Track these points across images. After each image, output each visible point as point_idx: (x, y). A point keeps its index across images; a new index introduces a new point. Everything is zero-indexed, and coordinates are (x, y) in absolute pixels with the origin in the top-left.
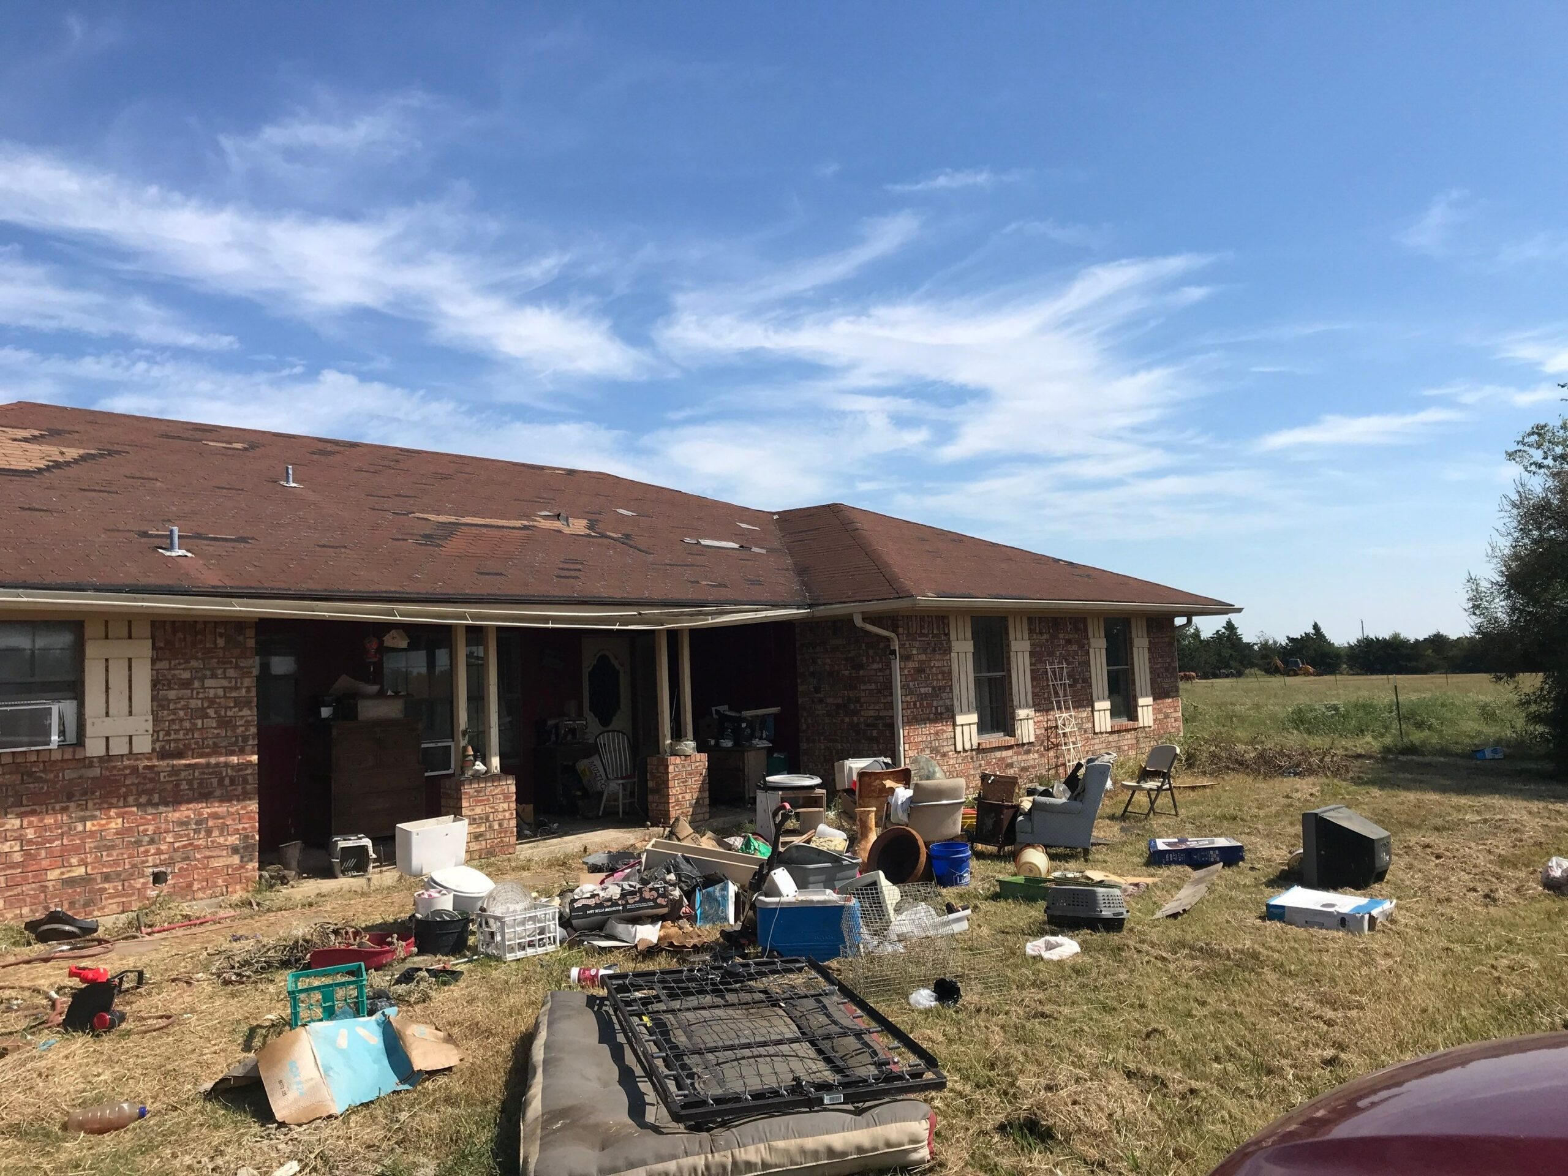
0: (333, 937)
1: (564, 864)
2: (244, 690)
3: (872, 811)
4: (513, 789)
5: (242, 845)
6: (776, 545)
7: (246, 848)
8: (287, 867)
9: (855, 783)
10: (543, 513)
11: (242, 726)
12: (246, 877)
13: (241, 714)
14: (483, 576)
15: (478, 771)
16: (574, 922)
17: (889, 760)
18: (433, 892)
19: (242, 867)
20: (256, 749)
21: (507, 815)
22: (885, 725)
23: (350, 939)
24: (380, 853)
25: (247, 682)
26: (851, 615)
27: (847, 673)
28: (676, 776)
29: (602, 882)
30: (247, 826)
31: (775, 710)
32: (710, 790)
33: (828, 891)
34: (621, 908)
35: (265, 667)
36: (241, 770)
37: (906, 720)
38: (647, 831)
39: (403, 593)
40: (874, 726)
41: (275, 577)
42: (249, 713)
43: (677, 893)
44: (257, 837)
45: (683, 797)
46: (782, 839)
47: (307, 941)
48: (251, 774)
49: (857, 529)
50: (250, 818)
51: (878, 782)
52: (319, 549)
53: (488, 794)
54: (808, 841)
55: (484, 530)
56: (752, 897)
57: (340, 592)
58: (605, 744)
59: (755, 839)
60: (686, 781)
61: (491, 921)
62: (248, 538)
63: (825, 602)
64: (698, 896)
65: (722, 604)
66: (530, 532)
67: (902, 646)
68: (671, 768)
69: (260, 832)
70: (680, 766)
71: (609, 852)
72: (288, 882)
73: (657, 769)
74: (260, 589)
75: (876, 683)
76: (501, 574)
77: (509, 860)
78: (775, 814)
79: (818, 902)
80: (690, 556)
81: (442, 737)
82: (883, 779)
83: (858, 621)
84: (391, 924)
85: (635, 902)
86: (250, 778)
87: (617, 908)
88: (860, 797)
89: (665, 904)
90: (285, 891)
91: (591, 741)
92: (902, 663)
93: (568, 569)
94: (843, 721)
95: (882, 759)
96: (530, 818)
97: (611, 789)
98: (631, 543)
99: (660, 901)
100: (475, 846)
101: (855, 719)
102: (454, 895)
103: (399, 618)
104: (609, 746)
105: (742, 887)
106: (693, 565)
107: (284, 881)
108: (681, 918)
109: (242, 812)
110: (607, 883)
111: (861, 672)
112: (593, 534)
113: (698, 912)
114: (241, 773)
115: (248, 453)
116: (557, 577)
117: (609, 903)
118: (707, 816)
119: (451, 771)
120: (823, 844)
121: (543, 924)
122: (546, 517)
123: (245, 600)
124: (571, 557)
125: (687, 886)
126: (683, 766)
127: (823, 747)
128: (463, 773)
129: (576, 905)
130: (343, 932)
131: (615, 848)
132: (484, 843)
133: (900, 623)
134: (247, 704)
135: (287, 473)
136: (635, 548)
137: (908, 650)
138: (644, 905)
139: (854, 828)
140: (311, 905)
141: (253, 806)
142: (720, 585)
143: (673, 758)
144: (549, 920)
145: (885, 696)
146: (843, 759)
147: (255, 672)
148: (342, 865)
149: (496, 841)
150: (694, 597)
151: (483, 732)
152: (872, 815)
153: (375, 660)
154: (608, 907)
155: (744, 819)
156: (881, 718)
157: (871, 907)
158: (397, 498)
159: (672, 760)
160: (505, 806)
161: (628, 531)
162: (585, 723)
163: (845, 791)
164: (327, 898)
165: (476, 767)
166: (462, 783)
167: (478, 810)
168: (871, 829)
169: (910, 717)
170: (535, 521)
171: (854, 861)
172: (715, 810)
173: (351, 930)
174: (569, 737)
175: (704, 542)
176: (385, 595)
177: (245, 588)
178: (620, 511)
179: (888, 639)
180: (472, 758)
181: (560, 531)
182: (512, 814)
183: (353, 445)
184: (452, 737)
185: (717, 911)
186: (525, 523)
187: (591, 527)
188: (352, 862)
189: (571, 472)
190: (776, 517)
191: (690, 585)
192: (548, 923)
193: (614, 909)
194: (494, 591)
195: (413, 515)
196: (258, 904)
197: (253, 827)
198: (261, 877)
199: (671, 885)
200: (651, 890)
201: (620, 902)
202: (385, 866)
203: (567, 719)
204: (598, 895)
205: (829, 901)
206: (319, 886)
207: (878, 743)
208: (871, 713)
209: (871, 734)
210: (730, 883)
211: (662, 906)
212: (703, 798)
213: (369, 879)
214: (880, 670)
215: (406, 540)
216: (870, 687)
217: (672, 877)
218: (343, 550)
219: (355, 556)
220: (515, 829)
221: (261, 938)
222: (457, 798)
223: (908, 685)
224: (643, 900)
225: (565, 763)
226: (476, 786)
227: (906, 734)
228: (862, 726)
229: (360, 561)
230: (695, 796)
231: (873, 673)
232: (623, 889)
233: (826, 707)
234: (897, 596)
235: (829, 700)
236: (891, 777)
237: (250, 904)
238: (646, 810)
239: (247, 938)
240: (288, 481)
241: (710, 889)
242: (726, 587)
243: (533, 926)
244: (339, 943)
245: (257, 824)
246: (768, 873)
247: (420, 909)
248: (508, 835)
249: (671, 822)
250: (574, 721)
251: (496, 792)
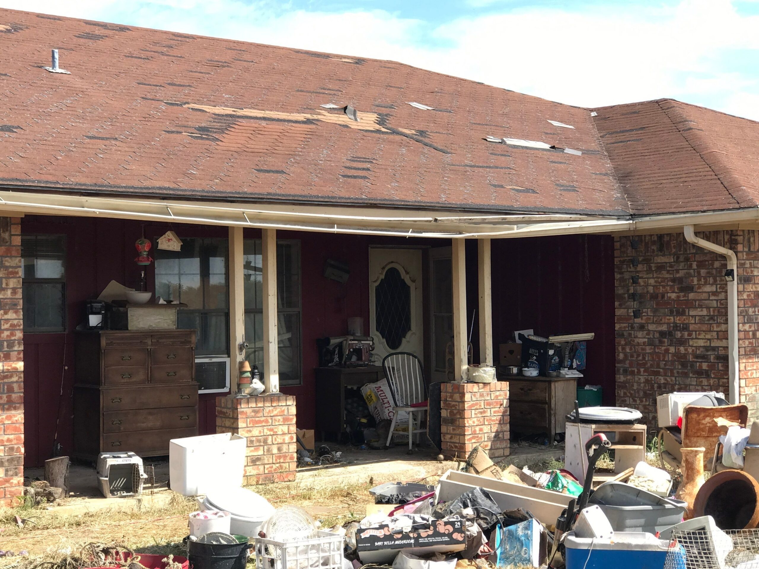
0: (103, 556)
1: (349, 494)
2: (9, 292)
3: (701, 452)
4: (293, 410)
5: (7, 458)
6: (594, 146)
7: (11, 461)
8: (53, 483)
9: (680, 420)
10: (328, 106)
11: (7, 330)
12: (10, 492)
13: (6, 317)
14: (261, 174)
15: (255, 389)
16: (361, 554)
17: (721, 396)
18: (209, 513)
19: (7, 481)
20: (22, 355)
21: (287, 438)
22: (718, 357)
23: (120, 559)
24: (151, 472)
25: (13, 283)
26: (682, 228)
27: (673, 296)
28: (473, 405)
29: (391, 514)
30: (12, 437)
31: (589, 336)
32: (511, 424)
33: (649, 535)
34: (412, 541)
35: (30, 270)
36: (6, 377)
37: (742, 352)
38: (440, 465)
39: (178, 190)
40: (704, 357)
41: (41, 169)
42: (14, 316)
43: (474, 529)
44: (23, 450)
45: (481, 430)
46: (596, 479)
47: (76, 560)
48: (17, 382)
49: (690, 129)
50: (16, 429)
51: (708, 419)
52: (88, 140)
53: (266, 415)
54: (626, 480)
55: (264, 123)
56: (560, 538)
57: (111, 187)
58: (393, 368)
59: (564, 476)
60: (484, 412)
61: (271, 548)
62: (13, 127)
63: (650, 212)
64: (498, 534)
65: (531, 211)
66: (314, 126)
67: (741, 266)
68: (467, 397)
69: (26, 444)
70: (478, 395)
71: (399, 483)
72: (54, 499)
73: (451, 397)
74: (26, 181)
75: (708, 308)
76: (282, 172)
77: (288, 488)
78: (588, 447)
79: (637, 546)
80: (494, 157)
81: (217, 352)
82: (714, 417)
83: (690, 236)
84: (164, 547)
85: (428, 536)
86: (15, 386)
87: (408, 541)
88: (687, 436)
89: (461, 539)
90: (51, 509)
91: (378, 364)
92: (741, 287)
93: (355, 169)
94: (667, 351)
95: (713, 394)
96: (311, 444)
97: (399, 417)
98: (426, 140)
99: (456, 536)
100: (252, 471)
101: (682, 349)
102: (232, 519)
103: (173, 217)
104: (398, 370)
105: (548, 527)
106: (497, 167)
107: (50, 497)
108: (478, 556)
109: (7, 422)
110: (397, 515)
111: (691, 296)
112: (384, 130)
113: (498, 552)
114: (6, 380)
115: (10, 35)
116: (344, 176)
117: (400, 536)
118: (507, 452)
119: (226, 390)
120: (642, 484)
121: (327, 554)
122: (331, 110)
123: (11, 193)
124: (359, 155)
125: (487, 524)
126: (482, 395)
127: (642, 380)
128: (239, 390)
129: (363, 535)
130: (114, 551)
131: (404, 480)
132: (261, 467)
133: (740, 239)
134: (13, 306)
135: (53, 57)
136: (431, 146)
137: (749, 270)
138: (439, 539)
139: (679, 470)
140: (78, 524)
141: (19, 416)
142: (527, 191)
143: (470, 385)
144: (334, 550)
145: (719, 324)
146: (668, 393)
147: (21, 273)
148: (111, 485)
149: (274, 466)
150: (498, 203)
151: (262, 349)
152: (701, 456)
153: (147, 263)
154: (398, 539)
155: (550, 457)
156: (714, 349)
157: (699, 553)
158: (171, 88)
159: (468, 387)
160: (285, 429)
161: (422, 127)
162: (371, 343)
163: (669, 429)
164: (95, 518)
165: (253, 385)
166: (239, 402)
167: (256, 432)
168: (698, 472)
169: (748, 349)
170: (319, 114)
171: (679, 505)
172: (516, 445)
173: (121, 551)
174: (354, 359)
175: (511, 141)
176: (158, 191)
177: (9, 180)
178: (415, 104)
179: (723, 257)
180: (249, 374)
181: (346, 126)
182: (292, 438)
183: (123, 29)
184: (228, 352)
185: (519, 551)
186: (309, 116)
187: (381, 122)
188: (121, 482)
189: (359, 61)
190: (593, 114)
191: (492, 189)
192: (332, 553)
193: (405, 542)
194: (274, 190)
195: (187, 106)
196: (23, 521)
197: (18, 439)
198: (26, 492)
199: (468, 520)
200: (446, 523)
201: (411, 535)
202: (156, 487)
203: (352, 338)
204: (387, 526)
205: (650, 546)
206: (87, 504)
207: (708, 376)
208: (701, 343)
209: (700, 366)
210: (534, 522)
211: (457, 542)
212: (503, 432)
213: (139, 501)
214: (715, 293)
215: (181, 133)
216: (701, 313)
217: (469, 511)
218: (113, 142)
219: (127, 149)
220: (295, 455)
221: (27, 555)
222: (233, 418)
223: (747, 312)
224: (437, 534)
225: (349, 387)
226: (254, 405)
227: (742, 368)
228: (691, 358)
229: (132, 154)
230: (494, 429)
231: (705, 296)
232: (414, 522)
233: (648, 334)
234: (737, 206)
235: (651, 327)
236: (724, 414)
237: (15, 520)
238: (439, 443)
239: (13, 555)
240: (54, 66)
241: (512, 527)
242: (534, 192)
243: (318, 555)
244: (110, 563)
245: (22, 436)
246: (579, 511)
247: (195, 531)
248: (288, 460)
249: (467, 456)
250: (359, 340)
251: (275, 413)
